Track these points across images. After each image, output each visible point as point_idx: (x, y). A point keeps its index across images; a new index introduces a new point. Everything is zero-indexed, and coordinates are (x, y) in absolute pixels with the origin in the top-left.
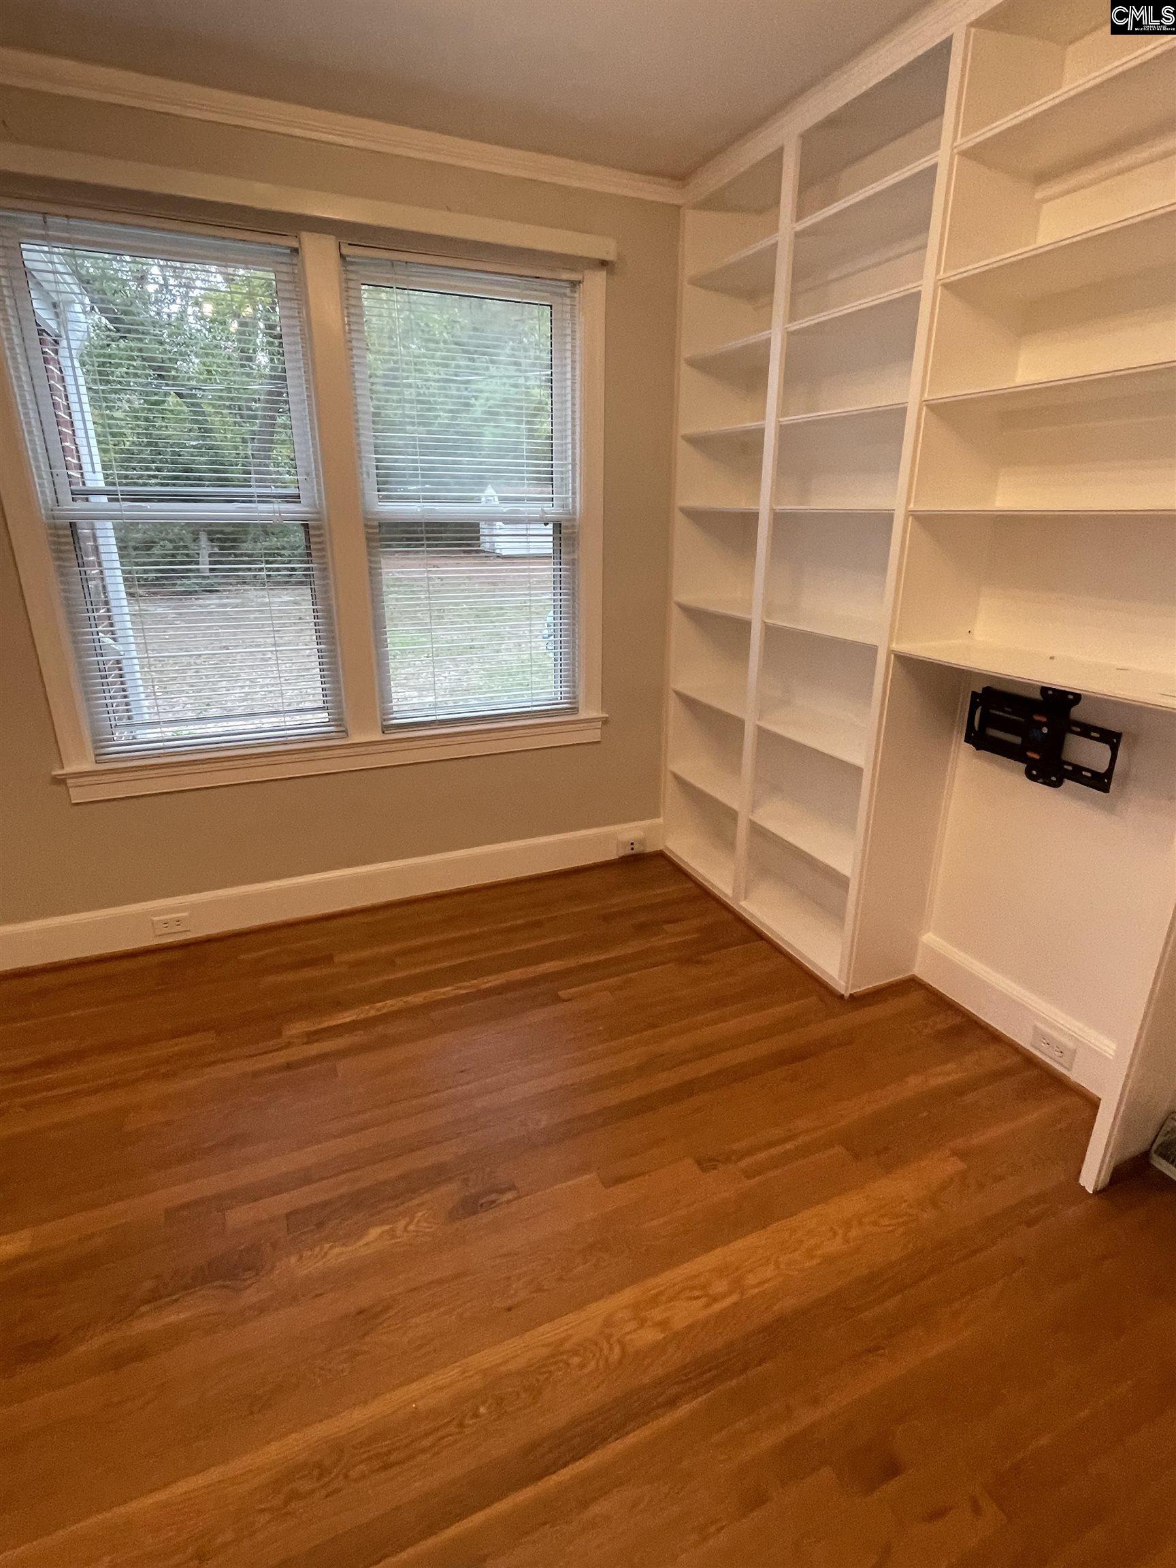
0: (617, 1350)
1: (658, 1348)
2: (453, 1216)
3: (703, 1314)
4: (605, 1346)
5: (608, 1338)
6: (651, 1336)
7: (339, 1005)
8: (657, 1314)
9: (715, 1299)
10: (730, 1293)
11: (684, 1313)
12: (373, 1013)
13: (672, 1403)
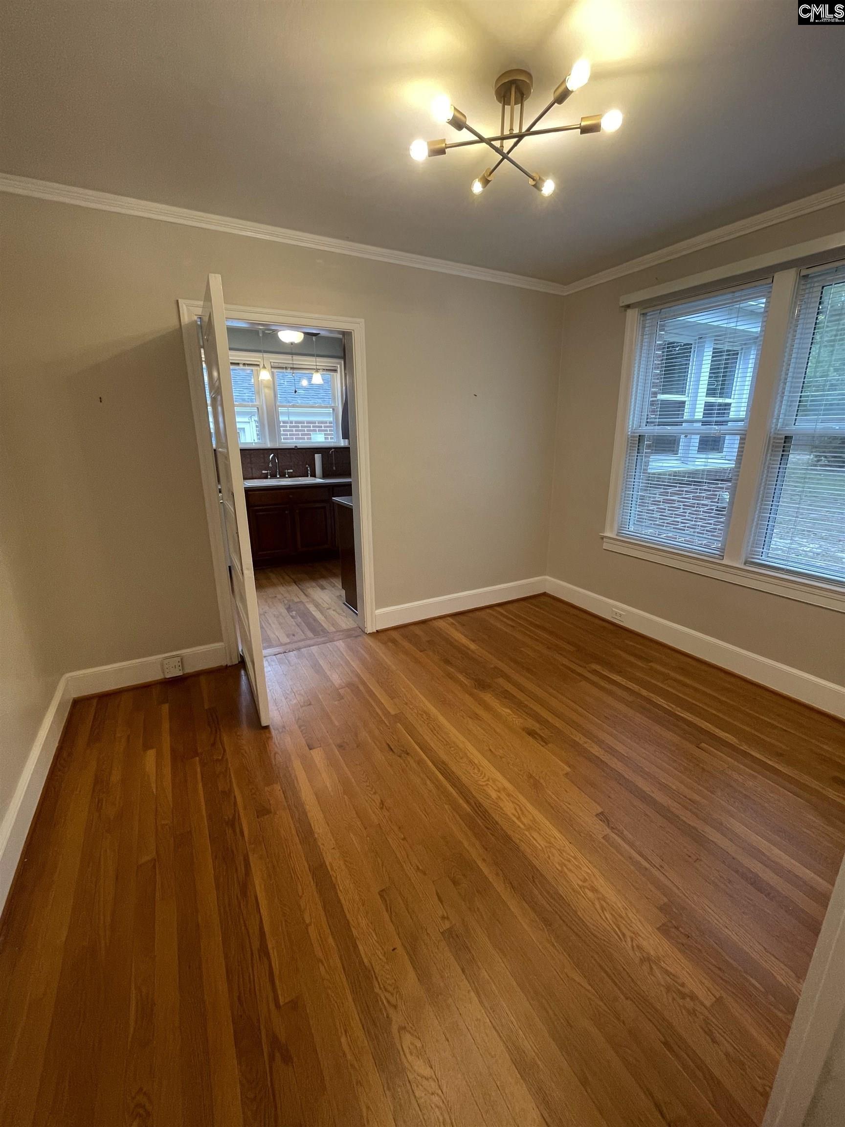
0: (484, 784)
1: (488, 796)
2: (523, 729)
3: (509, 814)
4: (485, 779)
5: (488, 780)
6: (494, 795)
7: (619, 673)
8: (503, 796)
9: (519, 818)
10: (524, 825)
11: (509, 808)
12: (623, 683)
13: (468, 802)
